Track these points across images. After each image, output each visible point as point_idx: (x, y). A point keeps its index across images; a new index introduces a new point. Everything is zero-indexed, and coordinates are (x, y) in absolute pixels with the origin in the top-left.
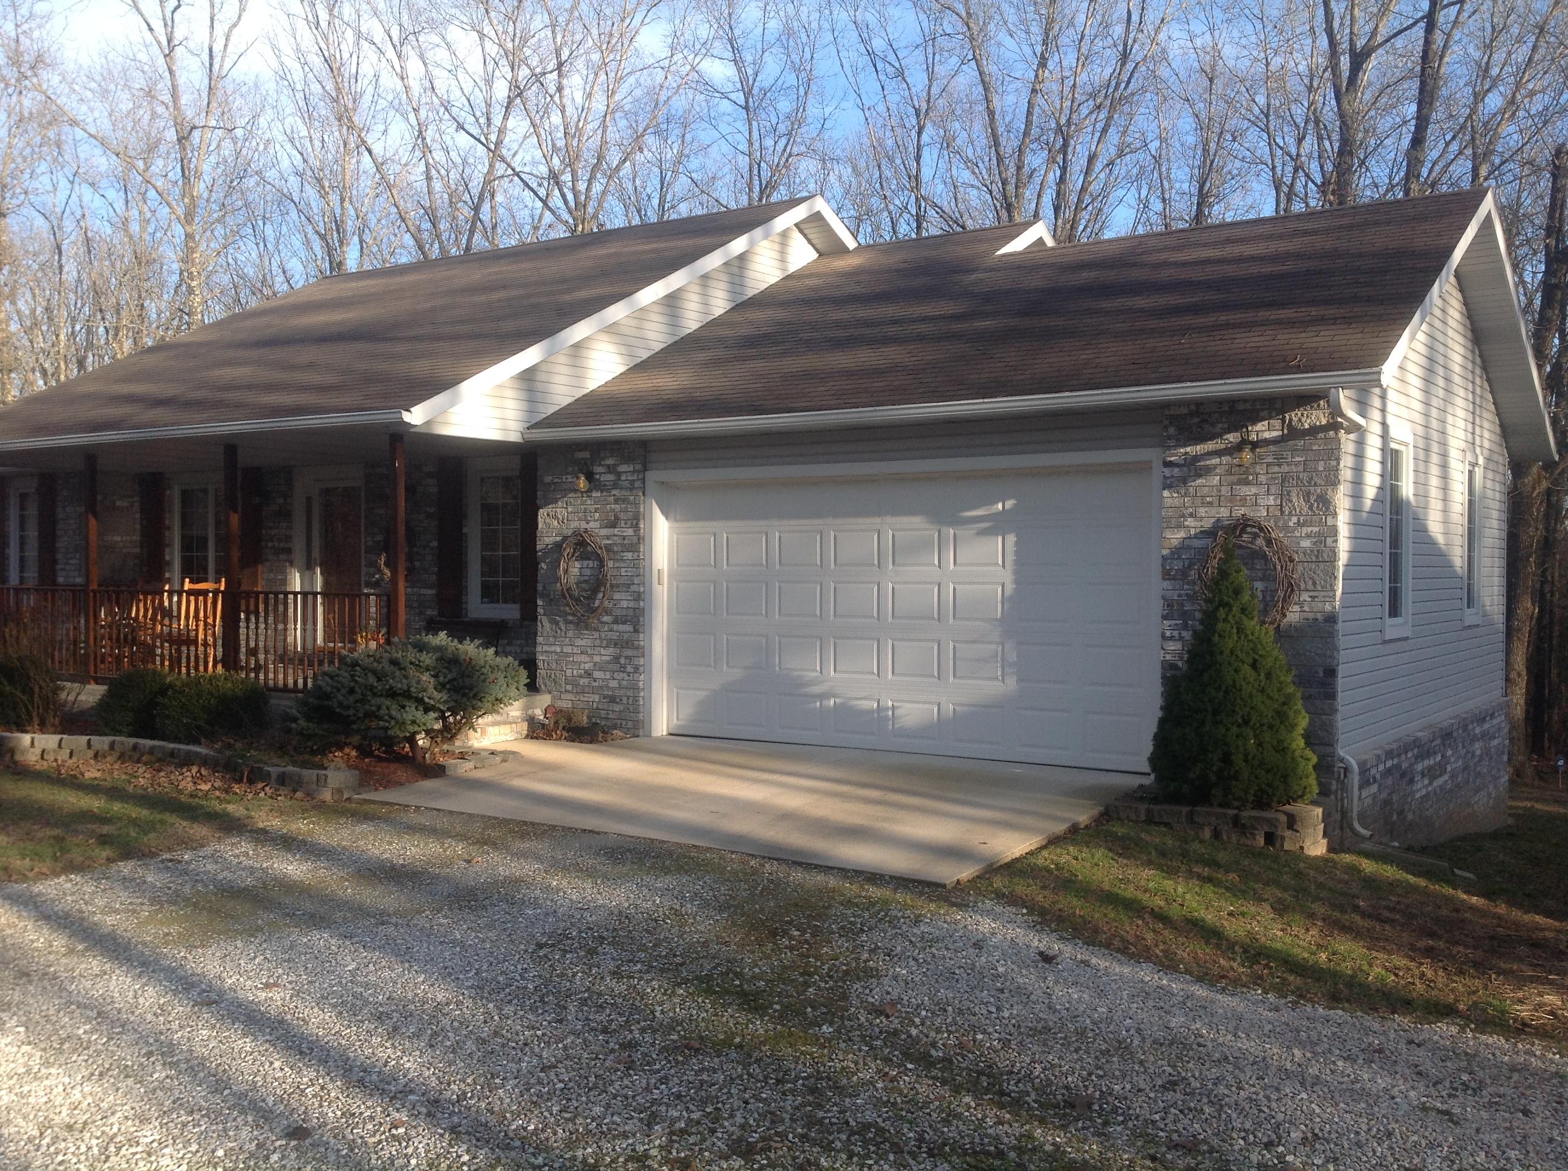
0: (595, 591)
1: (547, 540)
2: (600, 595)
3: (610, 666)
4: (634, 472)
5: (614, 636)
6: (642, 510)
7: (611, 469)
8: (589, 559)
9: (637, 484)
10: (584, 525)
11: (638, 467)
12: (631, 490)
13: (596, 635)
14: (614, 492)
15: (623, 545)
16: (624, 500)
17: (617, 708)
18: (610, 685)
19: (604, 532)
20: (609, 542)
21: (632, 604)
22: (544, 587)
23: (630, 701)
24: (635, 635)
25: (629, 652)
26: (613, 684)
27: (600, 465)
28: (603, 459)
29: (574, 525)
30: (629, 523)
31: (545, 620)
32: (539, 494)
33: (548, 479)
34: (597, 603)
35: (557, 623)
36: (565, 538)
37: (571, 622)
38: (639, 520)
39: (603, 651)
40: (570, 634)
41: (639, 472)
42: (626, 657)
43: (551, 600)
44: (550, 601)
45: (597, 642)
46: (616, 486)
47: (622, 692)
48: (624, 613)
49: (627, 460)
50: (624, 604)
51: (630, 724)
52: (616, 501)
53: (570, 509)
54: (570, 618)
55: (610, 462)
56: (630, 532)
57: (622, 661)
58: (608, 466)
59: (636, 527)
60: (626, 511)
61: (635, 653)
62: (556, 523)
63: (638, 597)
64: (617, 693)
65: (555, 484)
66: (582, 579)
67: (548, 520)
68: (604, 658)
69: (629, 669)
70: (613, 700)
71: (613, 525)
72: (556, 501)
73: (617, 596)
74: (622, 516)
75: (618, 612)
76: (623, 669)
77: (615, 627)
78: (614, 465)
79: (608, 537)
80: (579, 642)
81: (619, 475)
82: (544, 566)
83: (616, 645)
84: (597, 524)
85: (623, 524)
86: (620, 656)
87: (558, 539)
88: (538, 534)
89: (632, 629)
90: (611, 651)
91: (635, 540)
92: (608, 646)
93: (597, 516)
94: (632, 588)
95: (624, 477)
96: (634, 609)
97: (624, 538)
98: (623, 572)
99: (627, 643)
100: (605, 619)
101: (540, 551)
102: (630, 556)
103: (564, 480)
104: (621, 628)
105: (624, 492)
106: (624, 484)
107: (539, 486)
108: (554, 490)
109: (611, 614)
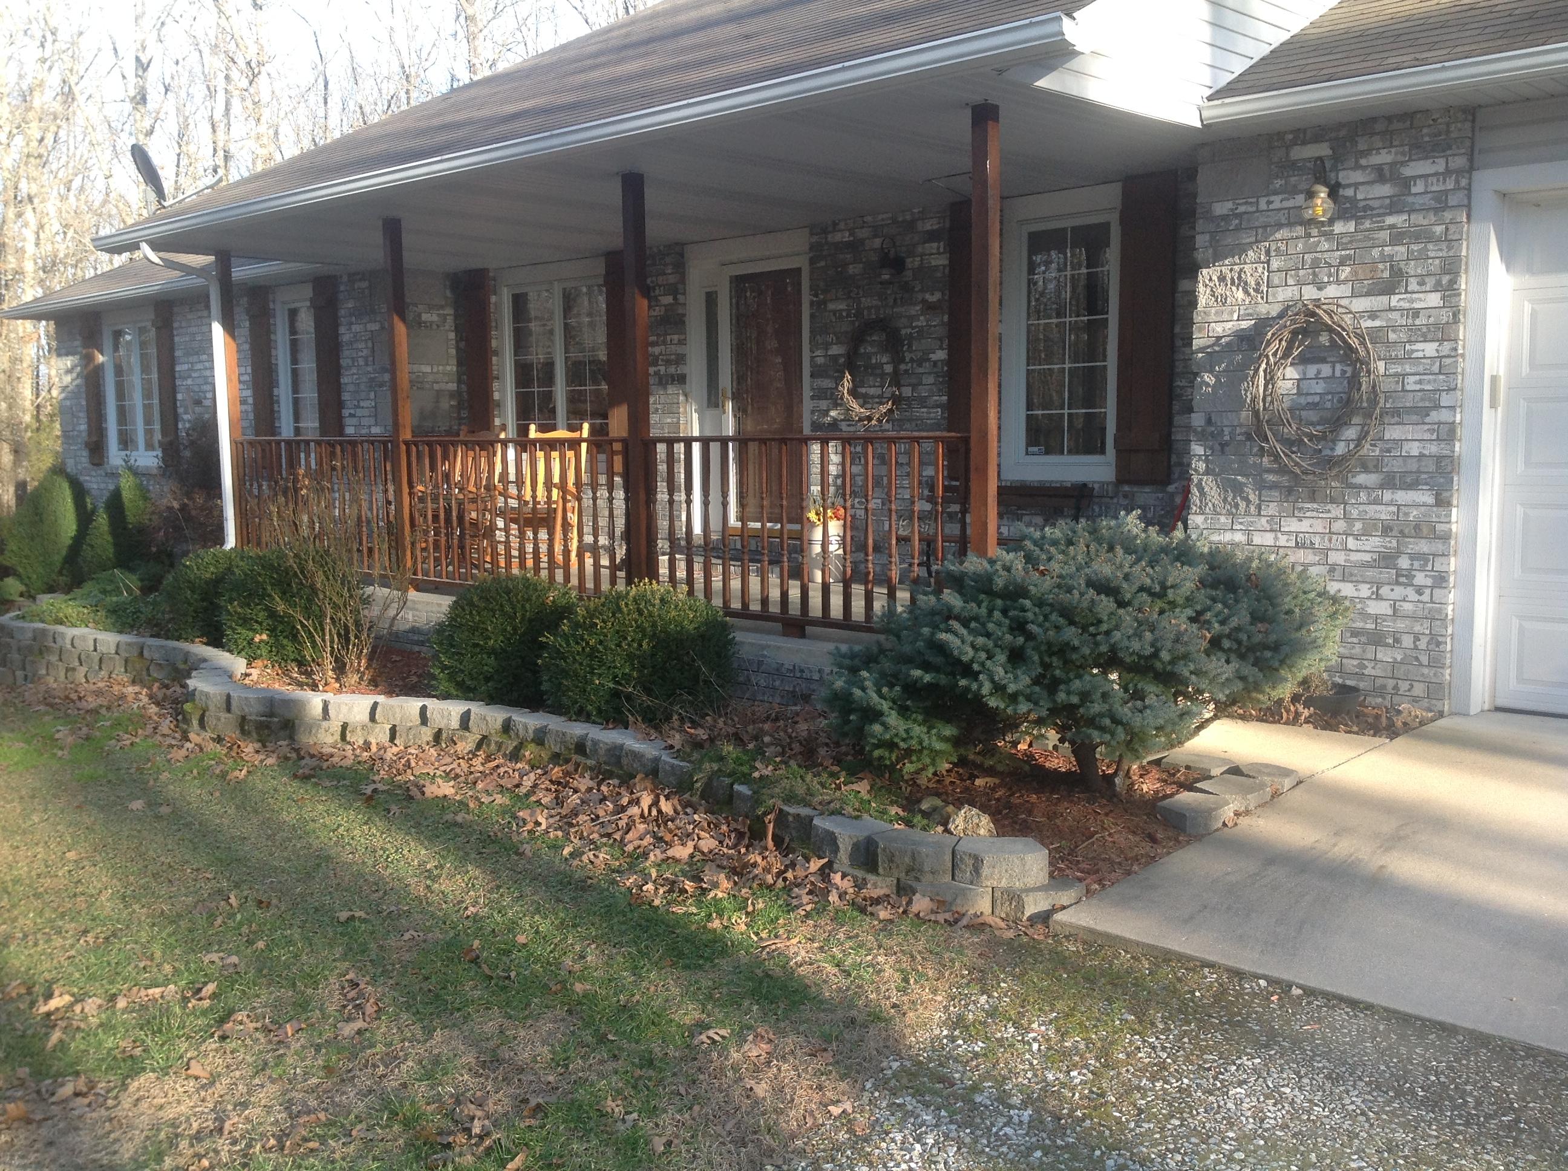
0: (1336, 423)
1: (1219, 329)
2: (1351, 433)
3: (1370, 573)
4: (1448, 172)
5: (1384, 513)
6: (1464, 253)
7: (1381, 175)
8: (1323, 360)
9: (1453, 201)
10: (1310, 293)
11: (1459, 162)
12: (1436, 210)
13: (1337, 511)
14: (1390, 220)
15: (1411, 329)
16: (1421, 236)
17: (1386, 655)
18: (1370, 611)
19: (1360, 304)
20: (1377, 323)
21: (1433, 449)
22: (1209, 422)
23: (1423, 644)
24: (1442, 511)
25: (1423, 546)
26: (1375, 608)
27: (1357, 167)
28: (1366, 153)
29: (1285, 295)
30: (1430, 282)
31: (1208, 483)
32: (1201, 240)
33: (1221, 208)
34: (1340, 449)
35: (1238, 489)
36: (1263, 324)
37: (1274, 486)
38: (1457, 274)
39: (1351, 543)
40: (1272, 509)
41: (1459, 172)
42: (1413, 557)
43: (1223, 446)
44: (1220, 446)
45: (1340, 526)
46: (1394, 207)
47: (1401, 625)
48: (1413, 466)
49: (1428, 150)
50: (1414, 449)
51: (1419, 689)
52: (1397, 238)
53: (1275, 264)
54: (1271, 477)
55: (1384, 158)
56: (1434, 299)
57: (1404, 563)
58: (1379, 169)
59: (1449, 290)
60: (1423, 257)
61: (1438, 546)
62: (1240, 294)
63: (1448, 433)
64: (1388, 626)
65: (1239, 216)
66: (1303, 401)
67: (1220, 290)
68: (1355, 557)
69: (1420, 579)
70: (1376, 639)
71: (1388, 289)
72: (1240, 250)
73: (1393, 433)
74: (1412, 268)
75: (1396, 466)
76: (1404, 578)
77: (1388, 495)
78: (1393, 165)
79: (1373, 315)
80: (1292, 525)
81: (1406, 183)
82: (1209, 378)
83: (1386, 530)
84: (1346, 290)
85: (1413, 285)
86: (1399, 553)
87: (1245, 325)
88: (1197, 318)
89: (1430, 499)
90: (1375, 542)
91: (1445, 316)
92: (1366, 533)
93: (1345, 272)
94: (1434, 416)
95: (1418, 188)
96: (1439, 459)
97: (1416, 313)
98: (1411, 383)
99: (1417, 527)
100: (1361, 479)
101: (1201, 350)
102: (1430, 349)
103: (1263, 205)
104: (1403, 496)
105: (1418, 219)
106: (1420, 200)
107: (1200, 225)
108: (1238, 229)
109: (1377, 469)
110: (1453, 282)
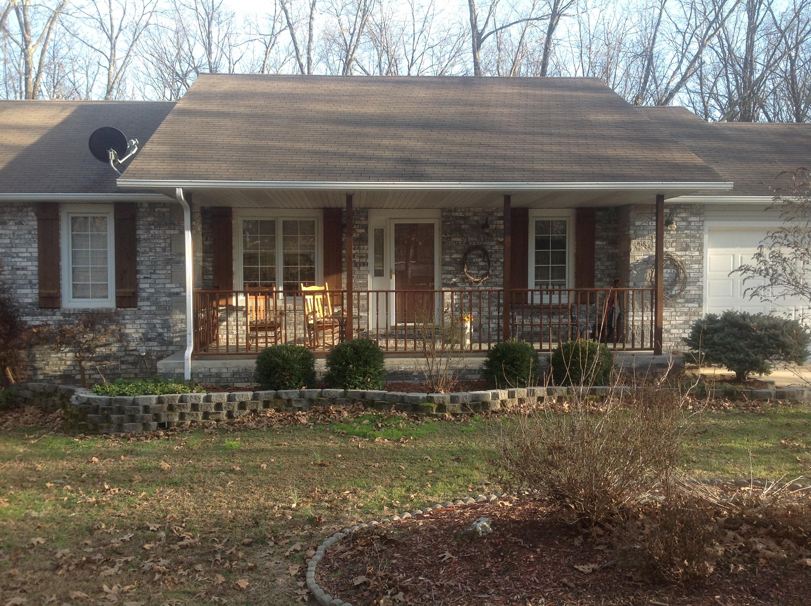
0: (673, 285)
1: (638, 258)
2: (677, 288)
3: (682, 326)
4: (700, 221)
5: (686, 310)
6: (704, 242)
7: (683, 219)
8: (669, 268)
9: (701, 228)
11: (701, 218)
12: (697, 230)
13: (673, 309)
14: (686, 232)
15: (692, 261)
16: (694, 236)
19: (679, 253)
20: (683, 259)
21: (698, 292)
22: (635, 284)
27: (677, 216)
30: (696, 249)
32: (632, 232)
33: (637, 223)
34: (674, 292)
36: (651, 257)
38: (702, 247)
39: (677, 318)
41: (702, 221)
45: (674, 314)
46: (687, 228)
48: (693, 297)
49: (695, 215)
50: (693, 292)
52: (687, 237)
53: (654, 241)
55: (684, 215)
56: (697, 253)
59: (701, 251)
60: (694, 242)
62: (644, 248)
63: (701, 288)
65: (643, 226)
67: (638, 247)
71: (686, 251)
72: (644, 236)
73: (688, 288)
74: (692, 245)
75: (689, 297)
76: (691, 327)
77: (686, 305)
78: (686, 217)
79: (682, 256)
81: (690, 222)
82: (635, 272)
83: (686, 314)
84: (674, 249)
85: (692, 249)
86: (690, 320)
87: (646, 257)
88: (631, 254)
89: (697, 305)
90: (684, 318)
91: (700, 257)
92: (681, 315)
93: (674, 244)
94: (698, 284)
95: (693, 224)
96: (699, 295)
97: (693, 257)
98: (692, 275)
99: (694, 313)
100: (679, 301)
101: (632, 264)
102: (696, 266)
103: (650, 224)
104: (690, 305)
105: (693, 232)
106: (693, 227)
107: (631, 227)
108: (643, 229)
109: (684, 298)
110: (702, 249)
